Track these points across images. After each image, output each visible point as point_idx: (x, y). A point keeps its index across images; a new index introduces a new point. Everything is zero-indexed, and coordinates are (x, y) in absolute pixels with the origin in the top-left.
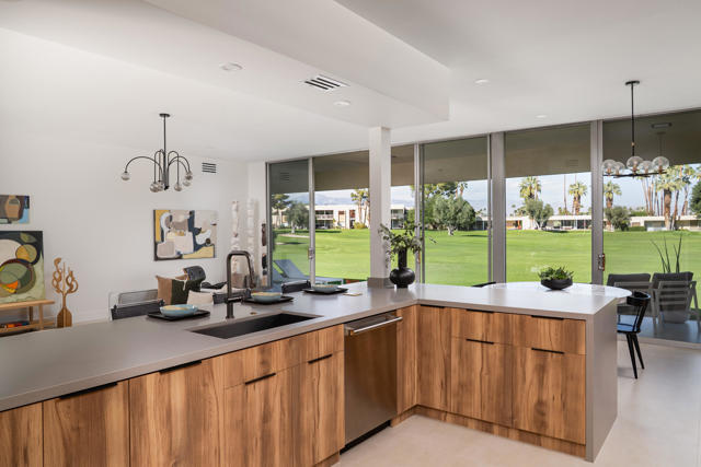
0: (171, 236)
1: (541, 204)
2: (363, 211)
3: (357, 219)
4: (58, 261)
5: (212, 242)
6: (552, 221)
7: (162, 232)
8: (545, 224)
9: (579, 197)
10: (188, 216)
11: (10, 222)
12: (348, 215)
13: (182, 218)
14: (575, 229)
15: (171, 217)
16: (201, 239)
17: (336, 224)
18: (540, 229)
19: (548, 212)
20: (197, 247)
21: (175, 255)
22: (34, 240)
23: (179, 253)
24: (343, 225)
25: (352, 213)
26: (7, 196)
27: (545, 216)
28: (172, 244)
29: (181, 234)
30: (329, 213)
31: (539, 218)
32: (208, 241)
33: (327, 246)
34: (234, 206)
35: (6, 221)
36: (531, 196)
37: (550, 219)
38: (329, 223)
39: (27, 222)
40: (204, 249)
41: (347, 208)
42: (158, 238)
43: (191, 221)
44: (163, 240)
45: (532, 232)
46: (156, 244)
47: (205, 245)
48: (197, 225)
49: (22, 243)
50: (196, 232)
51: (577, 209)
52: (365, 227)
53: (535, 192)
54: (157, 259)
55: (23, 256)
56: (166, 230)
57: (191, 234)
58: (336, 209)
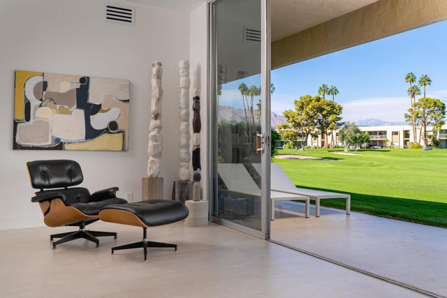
0: (42, 113)
2: (418, 131)
3: (411, 139)
5: (120, 127)
7: (28, 106)
10: (77, 85)
12: (402, 135)
13: (67, 86)
15: (45, 85)
16: (99, 121)
17: (389, 144)
20: (91, 133)
21: (49, 143)
23: (58, 140)
24: (397, 144)
25: (406, 134)
28: (45, 125)
29: (62, 111)
30: (382, 133)
32: (113, 126)
33: (375, 163)
34: (154, 70)
38: (382, 143)
40: (105, 137)
41: (401, 129)
42: (21, 116)
43: (83, 92)
44: (28, 118)
46: (15, 124)
47: (106, 131)
48: (93, 99)
50: (91, 110)
52: (420, 147)
54: (16, 146)
56: (34, 103)
57: (82, 112)
58: (389, 130)
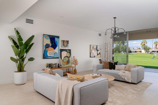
1: (147, 47)
4: (74, 57)
6: (150, 51)
8: (148, 52)
9: (157, 45)
10: (96, 47)
11: (65, 47)
14: (156, 53)
15: (93, 47)
18: (147, 53)
19: (149, 49)
21: (94, 56)
22: (69, 52)
26: (65, 41)
27: (148, 50)
28: (93, 53)
31: (146, 50)
35: (64, 47)
36: (144, 45)
37: (150, 50)
39: (68, 47)
43: (97, 48)
45: (144, 54)
46: (90, 53)
47: (99, 54)
49: (67, 52)
50: (98, 51)
51: (156, 48)
53: (145, 44)
54: (90, 57)
55: (68, 56)
56: (92, 50)
57: (96, 51)
